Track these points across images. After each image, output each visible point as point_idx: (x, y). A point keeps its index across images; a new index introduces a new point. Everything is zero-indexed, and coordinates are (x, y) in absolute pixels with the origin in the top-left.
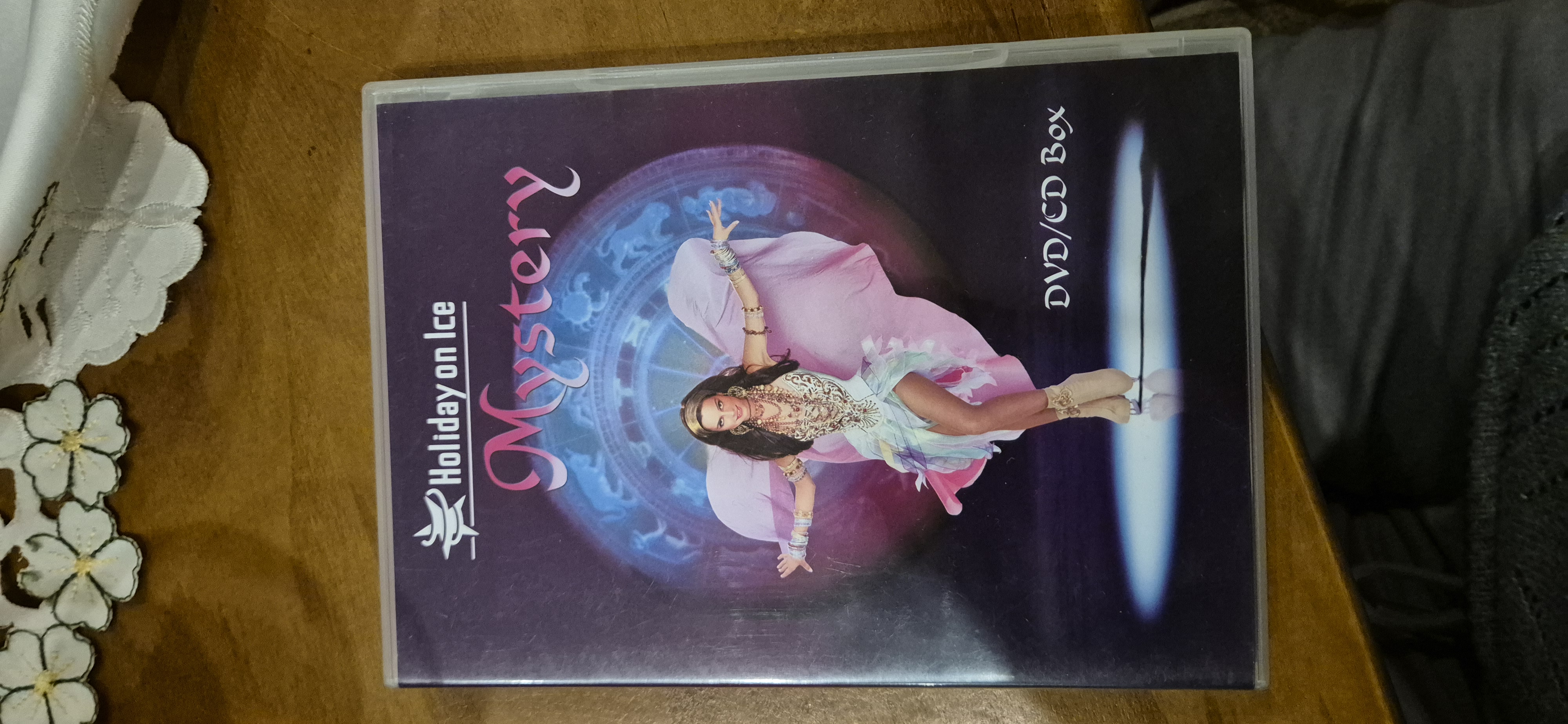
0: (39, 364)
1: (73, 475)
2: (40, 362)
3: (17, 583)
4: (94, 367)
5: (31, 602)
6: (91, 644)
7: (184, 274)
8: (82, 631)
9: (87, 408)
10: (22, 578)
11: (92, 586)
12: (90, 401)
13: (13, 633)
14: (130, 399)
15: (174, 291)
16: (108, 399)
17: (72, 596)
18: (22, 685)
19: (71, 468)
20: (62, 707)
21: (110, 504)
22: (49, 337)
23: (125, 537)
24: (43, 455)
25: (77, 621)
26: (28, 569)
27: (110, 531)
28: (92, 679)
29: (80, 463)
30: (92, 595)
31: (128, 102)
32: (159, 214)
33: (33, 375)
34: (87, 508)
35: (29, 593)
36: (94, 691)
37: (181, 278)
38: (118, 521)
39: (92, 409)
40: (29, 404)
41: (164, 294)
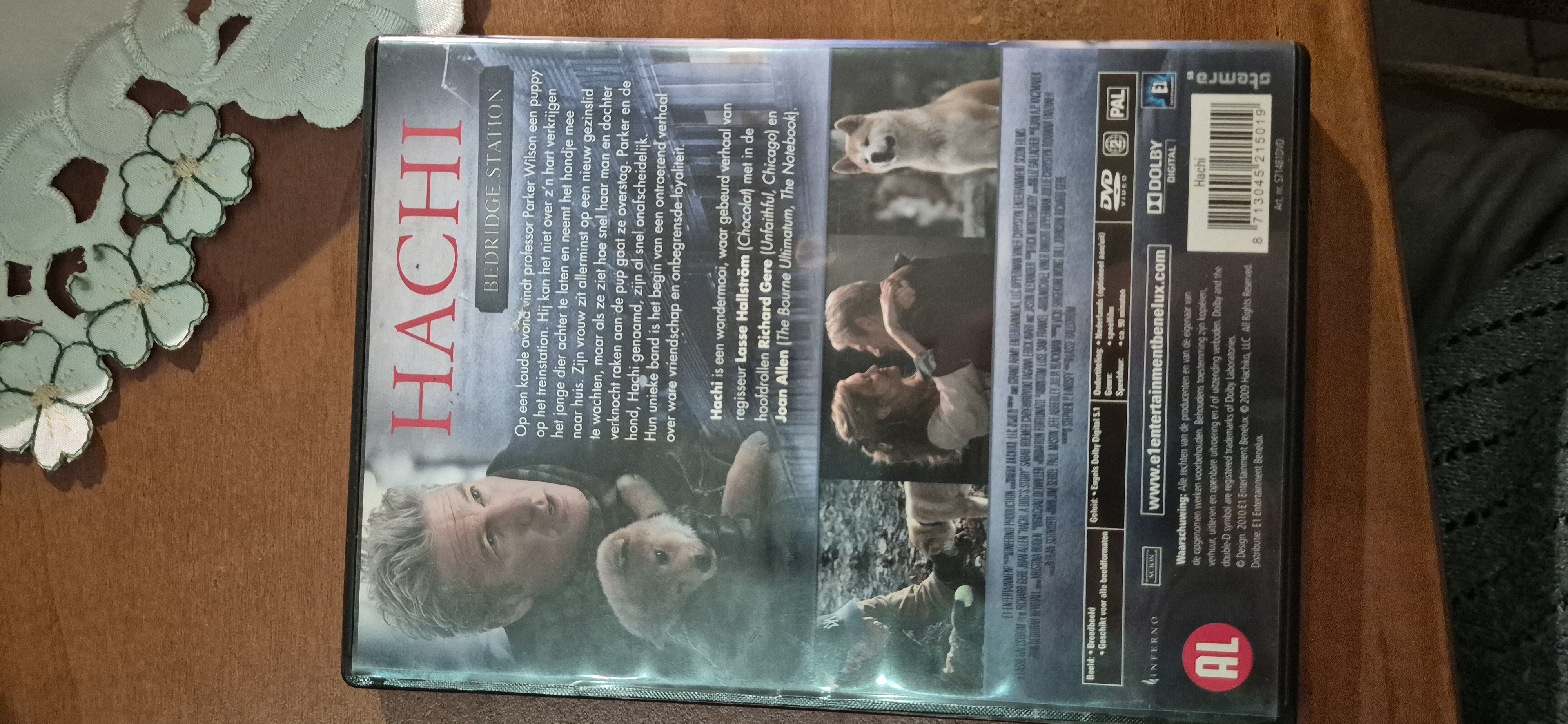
1: (172, 201)
3: (65, 284)
4: (239, 108)
5: (71, 309)
6: (111, 377)
8: (109, 361)
9: (215, 142)
10: (72, 282)
11: (141, 319)
12: (222, 136)
13: (37, 332)
16: (242, 142)
17: (114, 320)
18: (22, 388)
19: (173, 194)
20: (50, 427)
21: (196, 246)
22: (220, 54)
23: (198, 285)
24: (149, 168)
25: (108, 349)
26: (83, 275)
27: (185, 273)
28: (96, 413)
29: (184, 191)
30: (135, 329)
34: (170, 240)
35: (72, 300)
36: (92, 426)
38: (196, 268)
39: (221, 144)
40: (164, 112)
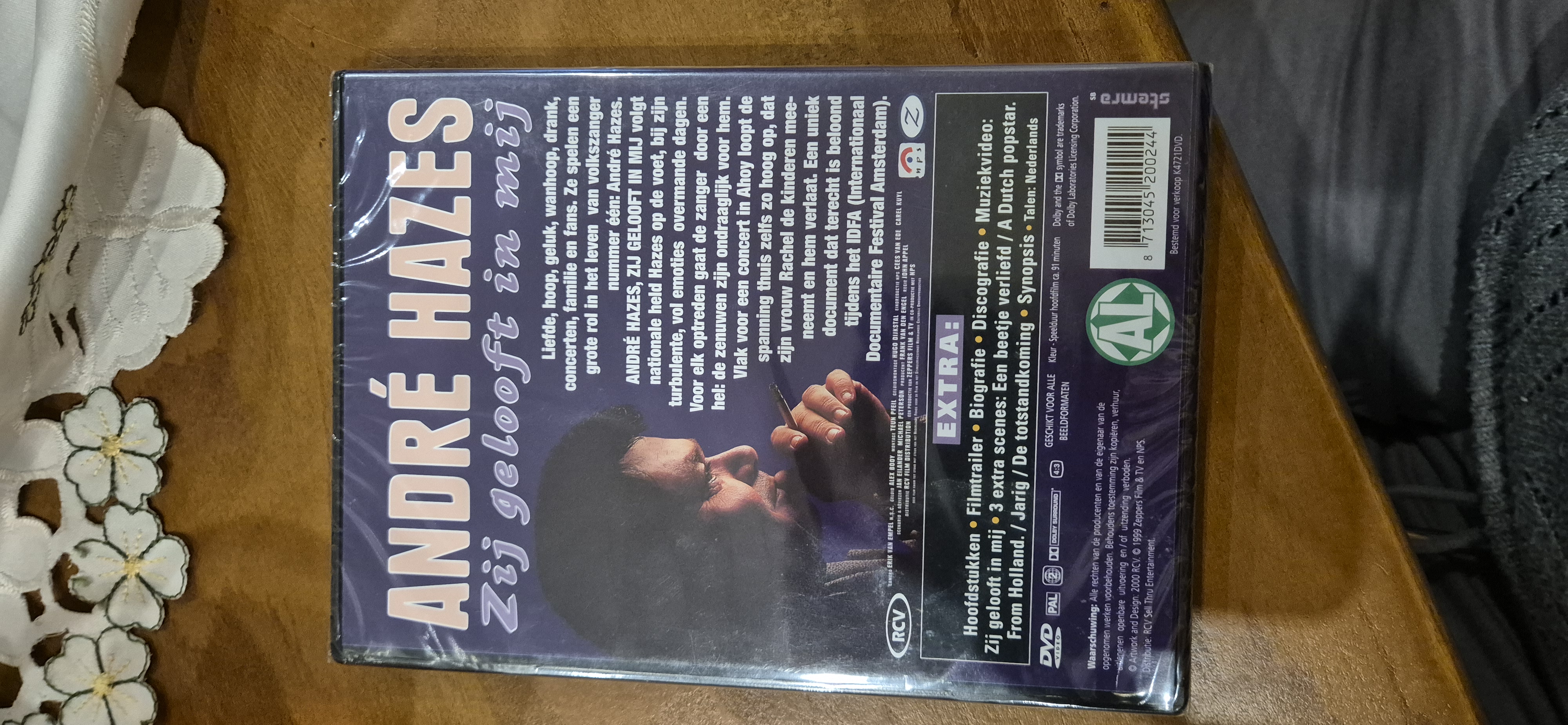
0: (74, 373)
1: (115, 479)
2: (74, 370)
3: (68, 590)
4: (127, 372)
5: (84, 607)
6: (146, 644)
7: (208, 273)
8: (136, 632)
9: (123, 413)
10: (73, 584)
11: (143, 586)
12: (126, 406)
13: (68, 639)
14: (165, 402)
15: (199, 291)
16: (144, 402)
17: (124, 598)
18: (82, 689)
19: (113, 473)
20: (122, 708)
21: (153, 505)
22: (81, 346)
23: (171, 536)
24: (85, 462)
25: (131, 623)
26: (79, 575)
27: (156, 531)
28: (149, 678)
29: (121, 467)
30: (143, 596)
31: (139, 108)
32: (179, 216)
33: (68, 385)
34: (132, 511)
35: (81, 599)
36: (152, 690)
37: (205, 277)
38: (163, 522)
39: (129, 413)
40: (66, 413)
41: (190, 294)
